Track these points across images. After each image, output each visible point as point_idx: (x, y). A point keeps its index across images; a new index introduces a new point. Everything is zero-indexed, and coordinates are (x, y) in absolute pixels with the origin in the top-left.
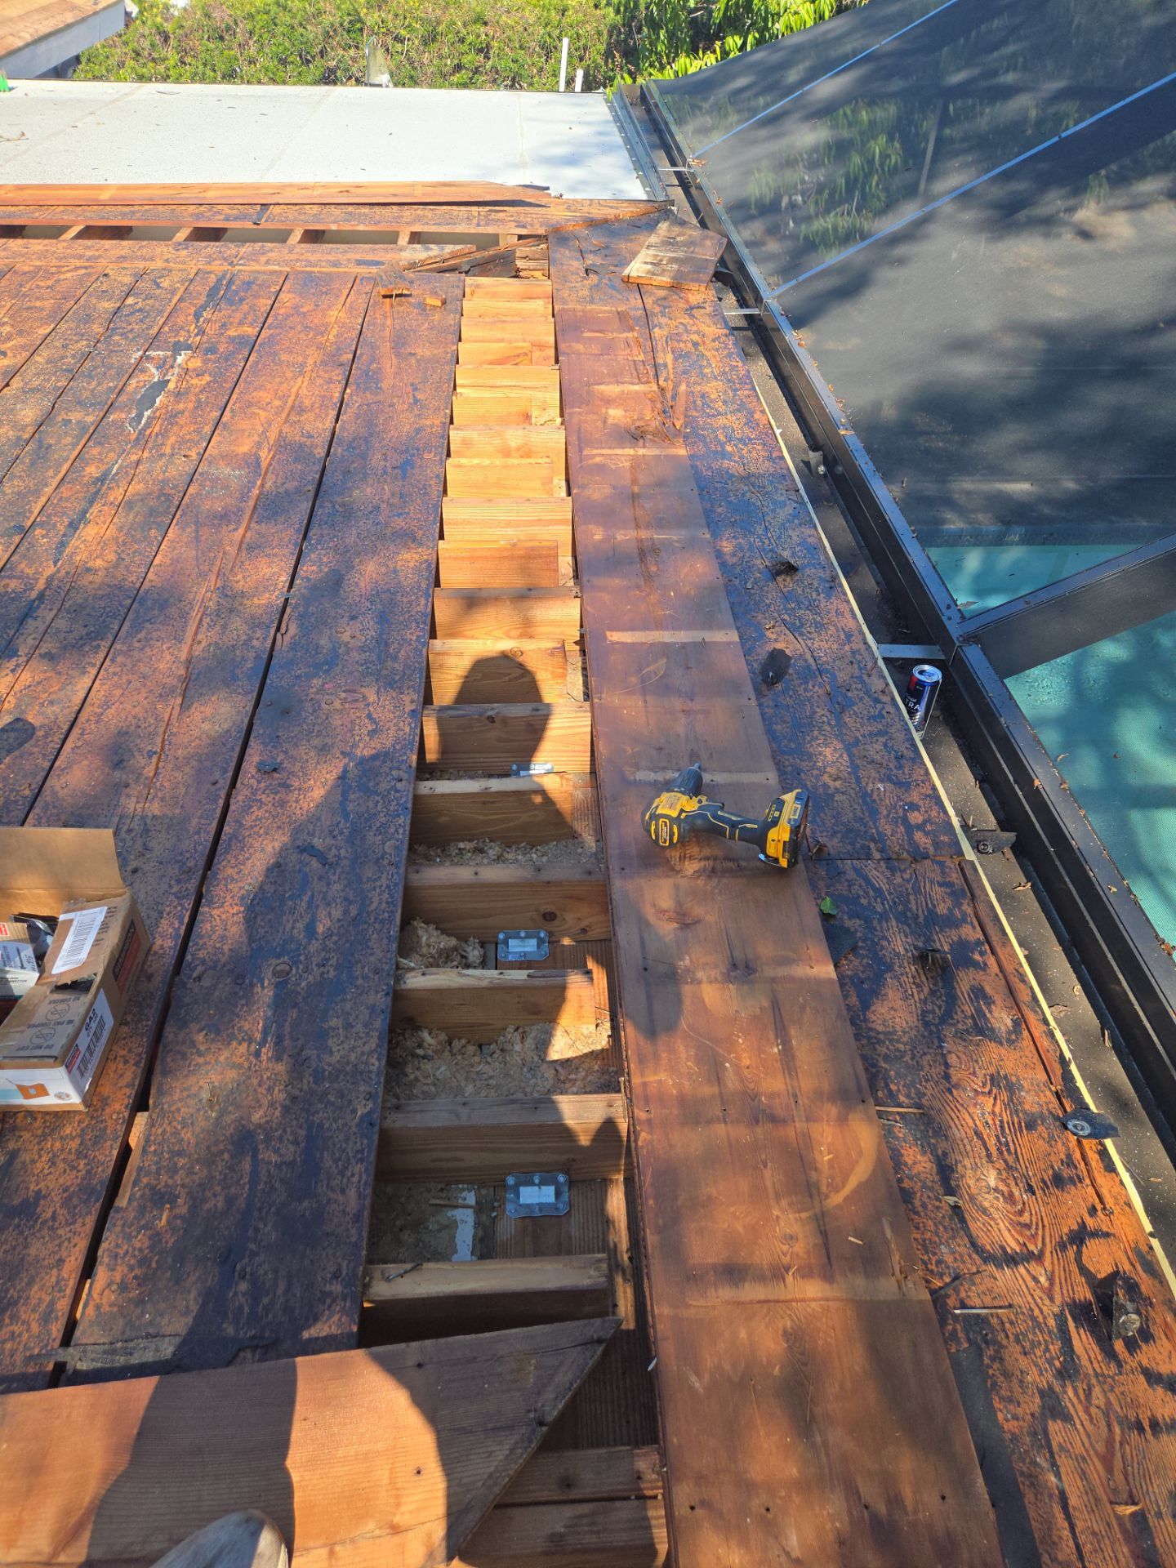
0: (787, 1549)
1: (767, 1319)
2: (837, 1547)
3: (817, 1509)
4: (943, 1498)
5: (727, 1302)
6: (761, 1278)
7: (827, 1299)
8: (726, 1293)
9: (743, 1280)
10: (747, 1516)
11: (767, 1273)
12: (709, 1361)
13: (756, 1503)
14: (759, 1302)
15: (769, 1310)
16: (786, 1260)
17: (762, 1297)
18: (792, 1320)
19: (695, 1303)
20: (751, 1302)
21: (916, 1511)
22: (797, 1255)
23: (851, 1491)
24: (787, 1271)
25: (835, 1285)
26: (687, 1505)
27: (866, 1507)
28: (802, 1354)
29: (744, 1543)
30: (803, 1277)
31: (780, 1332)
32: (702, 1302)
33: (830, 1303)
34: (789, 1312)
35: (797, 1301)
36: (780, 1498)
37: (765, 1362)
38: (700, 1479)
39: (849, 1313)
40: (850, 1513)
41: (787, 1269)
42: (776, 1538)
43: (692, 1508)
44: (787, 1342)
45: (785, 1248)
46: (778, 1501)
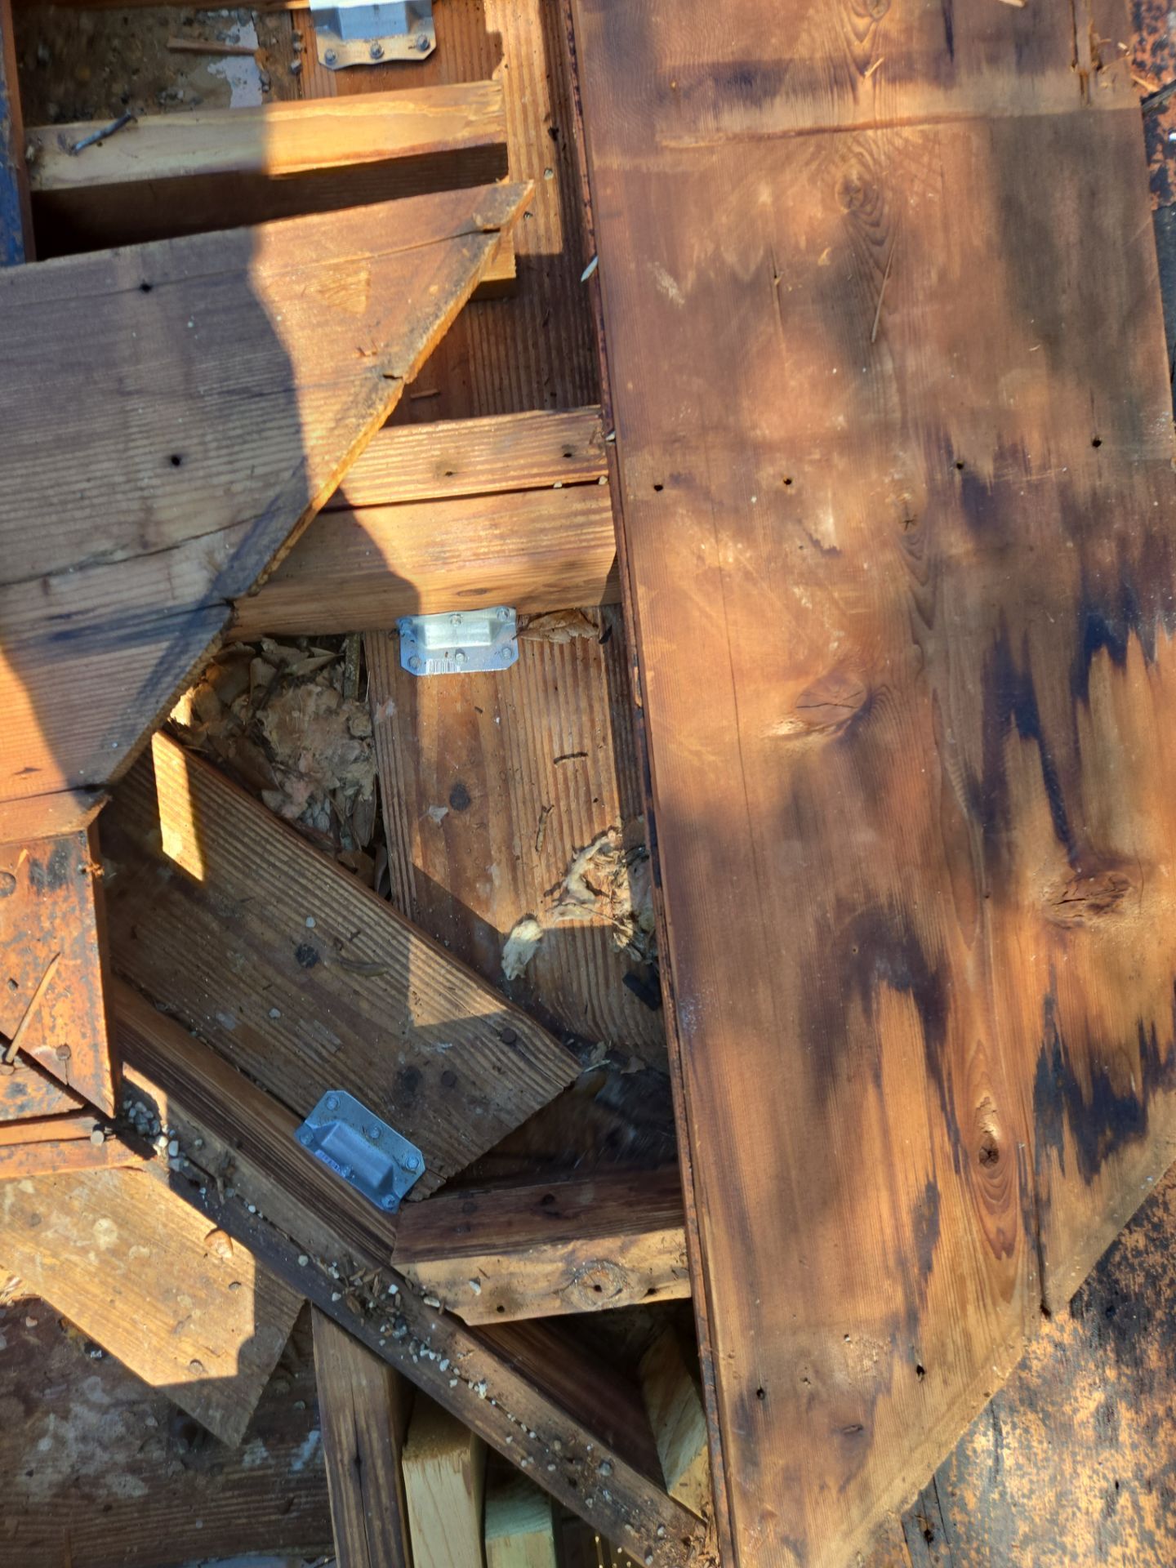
0: (816, 536)
1: (814, 166)
2: (901, 527)
3: (874, 476)
4: (1096, 443)
5: (736, 138)
6: (810, 88)
7: (936, 120)
8: (736, 120)
9: (770, 93)
10: (752, 494)
11: (822, 75)
12: (696, 248)
13: (769, 474)
14: (800, 133)
15: (819, 148)
16: (861, 48)
17: (807, 123)
18: (864, 165)
19: (673, 144)
20: (785, 135)
21: (1044, 467)
22: (886, 36)
23: (939, 443)
24: (862, 73)
25: (955, 92)
26: (650, 483)
27: (960, 466)
28: (876, 224)
29: (744, 533)
30: (893, 80)
31: (838, 187)
32: (688, 141)
33: (941, 127)
34: (857, 149)
35: (876, 126)
36: (812, 462)
37: (803, 243)
38: (673, 442)
39: (976, 142)
40: (931, 479)
41: (862, 67)
42: (800, 521)
43: (658, 488)
44: (850, 204)
45: (862, 23)
46: (807, 468)
